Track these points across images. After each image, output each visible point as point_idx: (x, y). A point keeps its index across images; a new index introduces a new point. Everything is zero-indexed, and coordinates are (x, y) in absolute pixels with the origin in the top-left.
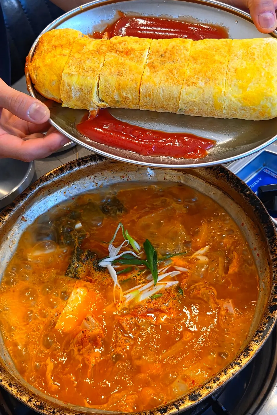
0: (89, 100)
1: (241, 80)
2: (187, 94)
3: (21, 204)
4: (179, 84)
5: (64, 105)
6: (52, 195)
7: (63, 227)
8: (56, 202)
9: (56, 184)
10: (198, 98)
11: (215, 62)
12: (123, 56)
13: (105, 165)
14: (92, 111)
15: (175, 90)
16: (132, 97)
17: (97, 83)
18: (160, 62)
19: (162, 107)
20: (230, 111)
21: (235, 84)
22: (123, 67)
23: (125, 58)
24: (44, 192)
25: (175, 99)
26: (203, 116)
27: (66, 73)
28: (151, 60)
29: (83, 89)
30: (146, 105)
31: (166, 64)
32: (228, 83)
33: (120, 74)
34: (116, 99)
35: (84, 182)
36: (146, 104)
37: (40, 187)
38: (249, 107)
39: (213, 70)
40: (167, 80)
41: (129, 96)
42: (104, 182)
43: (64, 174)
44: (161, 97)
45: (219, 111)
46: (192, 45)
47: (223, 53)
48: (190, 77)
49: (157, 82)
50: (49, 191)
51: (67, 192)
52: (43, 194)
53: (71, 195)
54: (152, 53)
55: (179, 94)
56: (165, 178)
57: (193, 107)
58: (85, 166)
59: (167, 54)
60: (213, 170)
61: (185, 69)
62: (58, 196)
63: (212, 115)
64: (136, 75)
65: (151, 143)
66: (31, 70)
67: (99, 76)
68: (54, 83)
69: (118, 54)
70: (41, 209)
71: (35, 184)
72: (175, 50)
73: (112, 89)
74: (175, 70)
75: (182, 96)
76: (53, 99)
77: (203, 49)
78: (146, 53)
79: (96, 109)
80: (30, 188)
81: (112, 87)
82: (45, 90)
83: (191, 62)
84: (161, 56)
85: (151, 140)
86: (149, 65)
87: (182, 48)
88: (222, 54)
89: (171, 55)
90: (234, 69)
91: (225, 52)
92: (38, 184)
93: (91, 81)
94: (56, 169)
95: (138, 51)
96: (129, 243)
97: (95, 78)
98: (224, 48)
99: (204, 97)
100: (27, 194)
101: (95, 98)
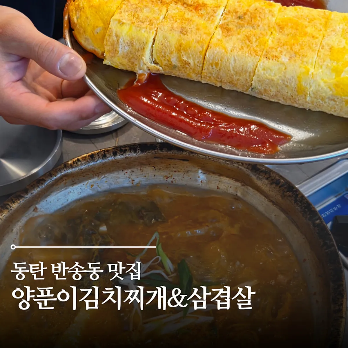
0: (139, 58)
1: (336, 62)
2: (264, 69)
3: (35, 191)
4: (256, 55)
5: (106, 62)
6: (76, 186)
7: (84, 227)
8: (80, 196)
9: (83, 173)
10: (277, 77)
11: (306, 34)
12: (191, 10)
13: (146, 160)
14: (141, 75)
15: (250, 62)
16: (194, 63)
17: (153, 38)
18: (236, 24)
19: (229, 83)
20: (315, 100)
21: (327, 65)
22: (188, 24)
23: (193, 14)
24: (67, 181)
25: (248, 74)
26: (280, 102)
27: (116, 20)
28: (225, 21)
29: (134, 44)
30: (210, 77)
31: (244, 29)
32: (318, 63)
33: (183, 32)
34: (174, 63)
35: (118, 175)
36: (210, 75)
37: (62, 173)
38: (341, 97)
39: (302, 44)
40: (242, 48)
41: (190, 61)
42: (142, 180)
43: (94, 163)
44: (231, 68)
45: (301, 98)
46: (280, 10)
47: (318, 25)
48: (272, 48)
49: (229, 49)
50: (73, 180)
51: (95, 185)
52: (65, 183)
53: (99, 190)
54: (227, 13)
55: (255, 67)
56: (219, 187)
57: (269, 87)
58: (122, 157)
59: (246, 16)
60: (280, 187)
61: (267, 38)
62: (83, 188)
63: (292, 102)
64: (204, 36)
65: (208, 126)
66: (72, 10)
67: (157, 31)
68: (98, 30)
69: (186, 8)
70: (59, 201)
71: (56, 170)
72: (258, 13)
73: (171, 49)
74: (254, 38)
75: (258, 71)
76: (94, 52)
77: (293, 17)
78: (221, 11)
79: (146, 73)
80: (50, 174)
81: (171, 46)
82: (86, 38)
83: (276, 31)
84: (239, 18)
85: (210, 121)
86: (222, 27)
87: (267, 12)
88: (316, 27)
89: (251, 18)
90: (329, 47)
91: (321, 24)
92: (60, 170)
93: (146, 35)
94: (85, 155)
95: (210, 7)
96: (161, 261)
97: (151, 32)
98: (320, 20)
99: (285, 76)
100: (44, 181)
101: (147, 57)
